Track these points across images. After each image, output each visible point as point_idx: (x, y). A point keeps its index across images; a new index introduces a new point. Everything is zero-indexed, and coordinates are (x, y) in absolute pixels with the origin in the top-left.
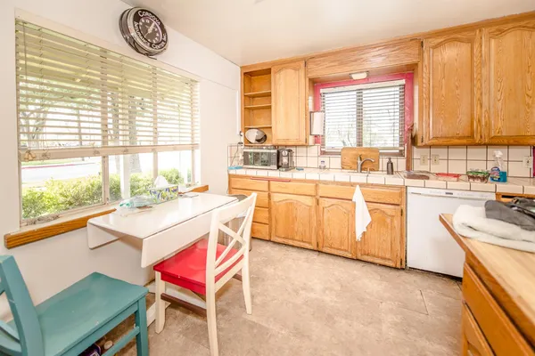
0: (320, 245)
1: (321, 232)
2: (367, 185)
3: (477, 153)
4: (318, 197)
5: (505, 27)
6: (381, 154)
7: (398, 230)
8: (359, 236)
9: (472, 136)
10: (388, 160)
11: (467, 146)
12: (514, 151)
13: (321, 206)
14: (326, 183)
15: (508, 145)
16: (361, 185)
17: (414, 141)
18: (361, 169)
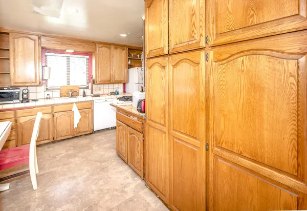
0: (55, 138)
1: (55, 131)
2: (78, 102)
3: (111, 86)
4: (53, 113)
5: (118, 47)
6: (80, 88)
7: (91, 118)
8: (76, 126)
9: (110, 81)
10: (83, 91)
11: (108, 84)
12: (119, 85)
13: (55, 117)
14: (57, 105)
15: (118, 83)
16: (76, 103)
17: (94, 82)
18: (71, 96)
